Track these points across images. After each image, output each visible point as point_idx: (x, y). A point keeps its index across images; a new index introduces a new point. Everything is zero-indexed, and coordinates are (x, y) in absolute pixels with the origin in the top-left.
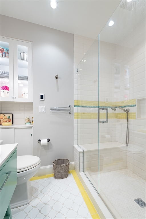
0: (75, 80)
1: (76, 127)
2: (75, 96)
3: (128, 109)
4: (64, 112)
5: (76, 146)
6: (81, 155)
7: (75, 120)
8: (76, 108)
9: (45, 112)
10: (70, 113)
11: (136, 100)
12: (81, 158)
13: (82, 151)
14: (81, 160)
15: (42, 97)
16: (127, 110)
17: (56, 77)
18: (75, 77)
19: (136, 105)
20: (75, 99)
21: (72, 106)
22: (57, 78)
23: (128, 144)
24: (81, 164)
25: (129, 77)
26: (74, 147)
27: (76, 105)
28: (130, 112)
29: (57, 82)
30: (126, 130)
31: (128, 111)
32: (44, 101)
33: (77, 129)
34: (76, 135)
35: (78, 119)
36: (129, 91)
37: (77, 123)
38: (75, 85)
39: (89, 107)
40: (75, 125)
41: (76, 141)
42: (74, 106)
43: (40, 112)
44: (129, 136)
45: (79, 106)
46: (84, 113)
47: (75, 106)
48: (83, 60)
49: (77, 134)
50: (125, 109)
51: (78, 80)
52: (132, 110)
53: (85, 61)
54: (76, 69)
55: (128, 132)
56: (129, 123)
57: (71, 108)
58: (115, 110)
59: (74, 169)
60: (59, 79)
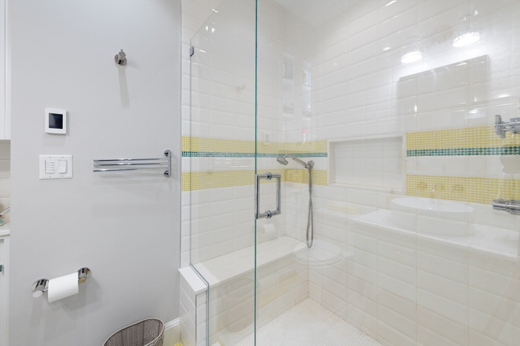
0: (185, 78)
1: (185, 215)
2: (185, 123)
3: (311, 161)
4: (149, 172)
5: (186, 272)
6: (202, 299)
7: (185, 194)
8: (186, 160)
9: (69, 175)
10: (166, 174)
11: (328, 144)
12: (202, 307)
13: (205, 287)
14: (202, 316)
15: (57, 121)
16: (309, 165)
17: (116, 57)
18: (185, 69)
19: (328, 154)
20: (185, 132)
21: (176, 153)
22: (120, 62)
23: (312, 239)
24: (202, 327)
25: (310, 88)
26: (179, 274)
27: (188, 150)
28: (315, 168)
29: (122, 75)
30: (307, 209)
31: (312, 167)
32: (67, 137)
33: (190, 205)
34: (185, 239)
35: (193, 191)
36: (310, 119)
37: (189, 203)
38: (185, 93)
39: (225, 155)
40: (185, 209)
41: (185, 254)
42: (179, 154)
43: (47, 176)
44: (314, 222)
45: (196, 154)
46: (209, 173)
47: (184, 154)
48: (207, 28)
49: (190, 235)
50: (306, 160)
51: (193, 78)
52: (320, 164)
53: (213, 30)
54: (189, 47)
55: (312, 212)
56: (313, 193)
57: (172, 158)
58: (286, 165)
59: (181, 339)
60: (128, 69)
